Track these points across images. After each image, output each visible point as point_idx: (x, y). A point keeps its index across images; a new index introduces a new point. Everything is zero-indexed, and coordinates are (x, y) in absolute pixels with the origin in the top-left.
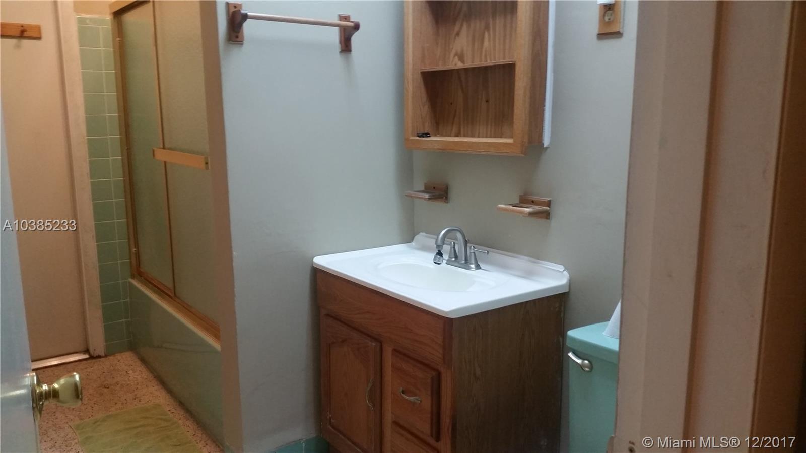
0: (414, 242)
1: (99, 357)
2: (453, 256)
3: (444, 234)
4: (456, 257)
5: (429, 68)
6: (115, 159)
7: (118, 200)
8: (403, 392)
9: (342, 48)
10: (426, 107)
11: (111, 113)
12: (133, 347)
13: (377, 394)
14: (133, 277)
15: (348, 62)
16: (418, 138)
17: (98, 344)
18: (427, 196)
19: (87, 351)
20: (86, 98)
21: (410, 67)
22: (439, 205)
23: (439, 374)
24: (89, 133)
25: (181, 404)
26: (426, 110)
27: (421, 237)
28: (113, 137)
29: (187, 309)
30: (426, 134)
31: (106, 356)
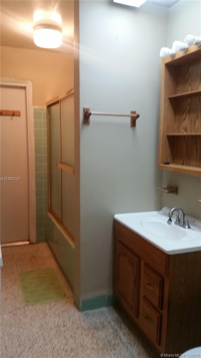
0: (161, 211)
1: (33, 243)
2: (178, 220)
3: (173, 211)
4: (179, 221)
5: (171, 134)
6: (45, 164)
7: (45, 180)
8: (148, 284)
9: (131, 124)
10: (169, 151)
11: (44, 146)
12: (47, 240)
13: (137, 282)
14: (49, 211)
15: (134, 131)
16: (163, 165)
17: (34, 238)
18: (167, 191)
19: (29, 240)
20: (35, 140)
21: (162, 133)
22: (173, 195)
23: (163, 279)
24: (36, 153)
25: (61, 269)
26: (168, 152)
27: (165, 209)
28: (45, 155)
29: (65, 229)
30: (168, 163)
31: (36, 243)
